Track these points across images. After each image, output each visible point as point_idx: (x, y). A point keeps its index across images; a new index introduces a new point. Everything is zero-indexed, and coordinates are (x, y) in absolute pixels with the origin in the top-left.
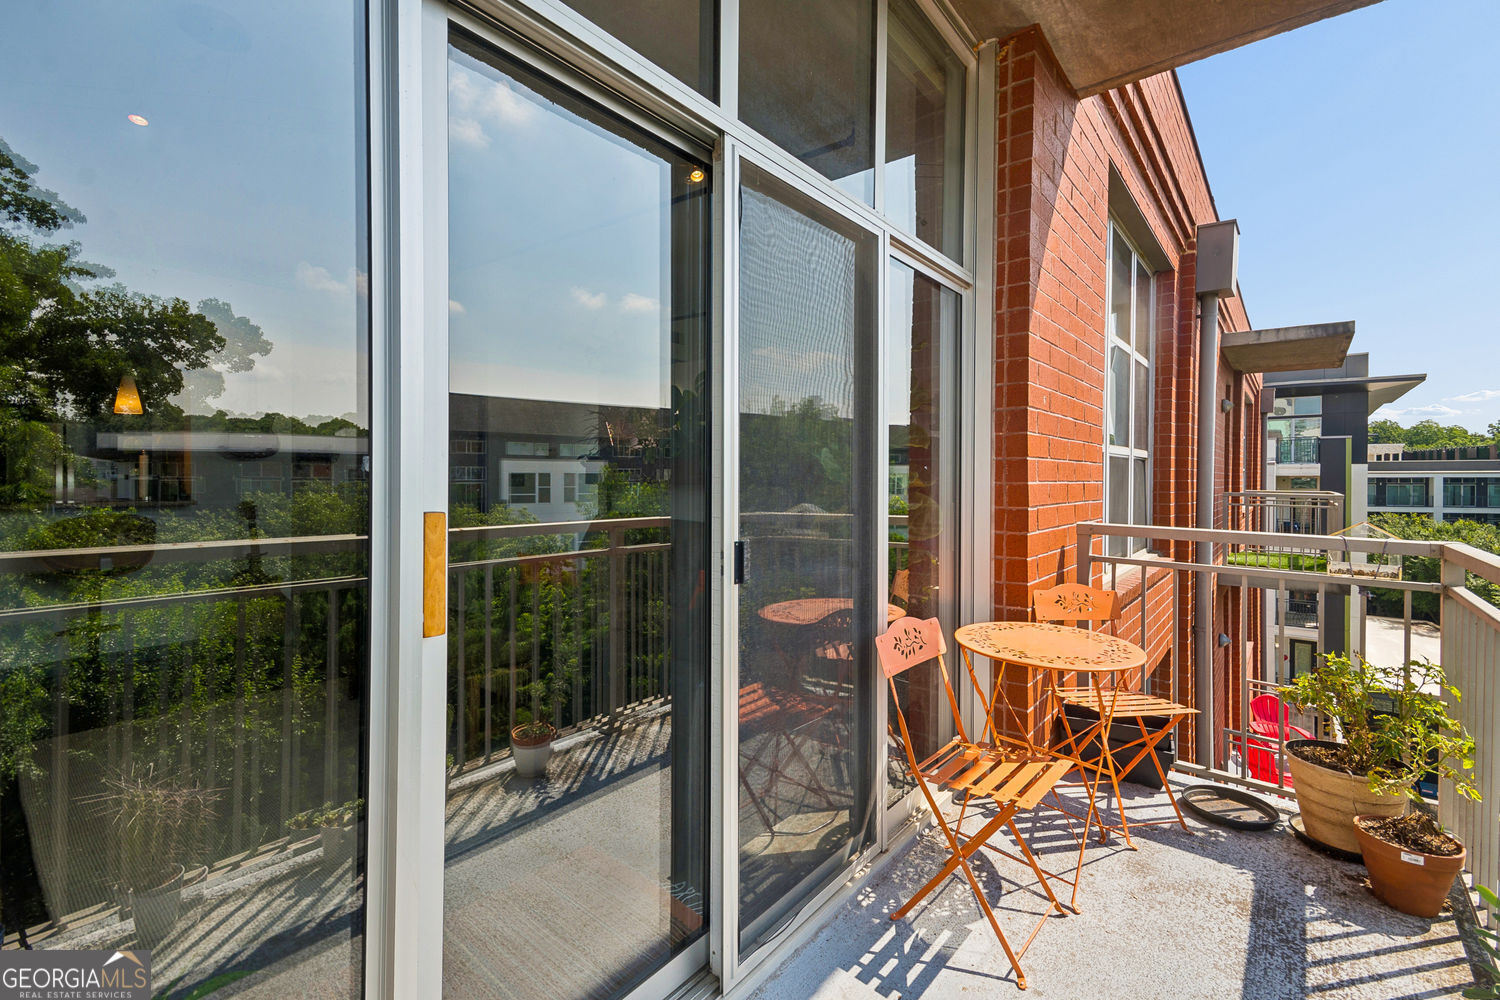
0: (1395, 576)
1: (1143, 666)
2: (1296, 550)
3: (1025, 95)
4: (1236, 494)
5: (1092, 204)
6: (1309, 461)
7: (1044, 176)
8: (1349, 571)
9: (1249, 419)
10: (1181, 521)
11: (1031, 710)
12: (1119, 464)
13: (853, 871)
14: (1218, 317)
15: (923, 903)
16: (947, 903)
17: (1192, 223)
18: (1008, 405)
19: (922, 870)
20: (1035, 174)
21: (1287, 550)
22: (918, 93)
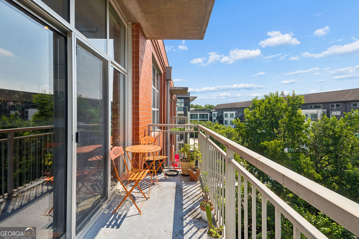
0: (193, 130)
1: (159, 150)
2: (181, 127)
3: (137, 37)
4: (172, 117)
5: (149, 60)
6: (182, 111)
7: (141, 54)
8: (188, 130)
9: (174, 103)
10: (164, 123)
11: (140, 163)
12: (154, 112)
13: (103, 207)
14: (169, 84)
15: (120, 207)
16: (125, 206)
17: (165, 66)
18: (135, 100)
19: (119, 202)
20: (140, 53)
21: (179, 127)
22: (114, 27)
